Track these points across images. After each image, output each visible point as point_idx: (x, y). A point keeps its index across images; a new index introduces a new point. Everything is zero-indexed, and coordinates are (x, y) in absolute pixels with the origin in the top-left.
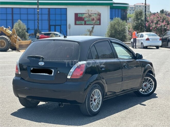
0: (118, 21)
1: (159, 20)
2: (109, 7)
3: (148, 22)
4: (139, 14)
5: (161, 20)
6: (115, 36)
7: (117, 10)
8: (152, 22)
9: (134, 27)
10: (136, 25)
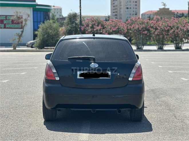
0: (50, 25)
1: (94, 24)
2: (32, 9)
3: (83, 25)
4: (73, 17)
5: (97, 24)
6: (48, 41)
7: (39, 13)
8: (88, 26)
9: (68, 31)
10: (71, 28)
